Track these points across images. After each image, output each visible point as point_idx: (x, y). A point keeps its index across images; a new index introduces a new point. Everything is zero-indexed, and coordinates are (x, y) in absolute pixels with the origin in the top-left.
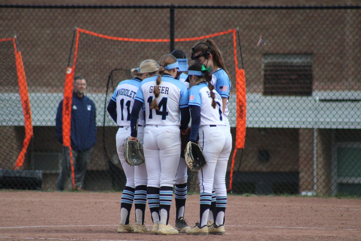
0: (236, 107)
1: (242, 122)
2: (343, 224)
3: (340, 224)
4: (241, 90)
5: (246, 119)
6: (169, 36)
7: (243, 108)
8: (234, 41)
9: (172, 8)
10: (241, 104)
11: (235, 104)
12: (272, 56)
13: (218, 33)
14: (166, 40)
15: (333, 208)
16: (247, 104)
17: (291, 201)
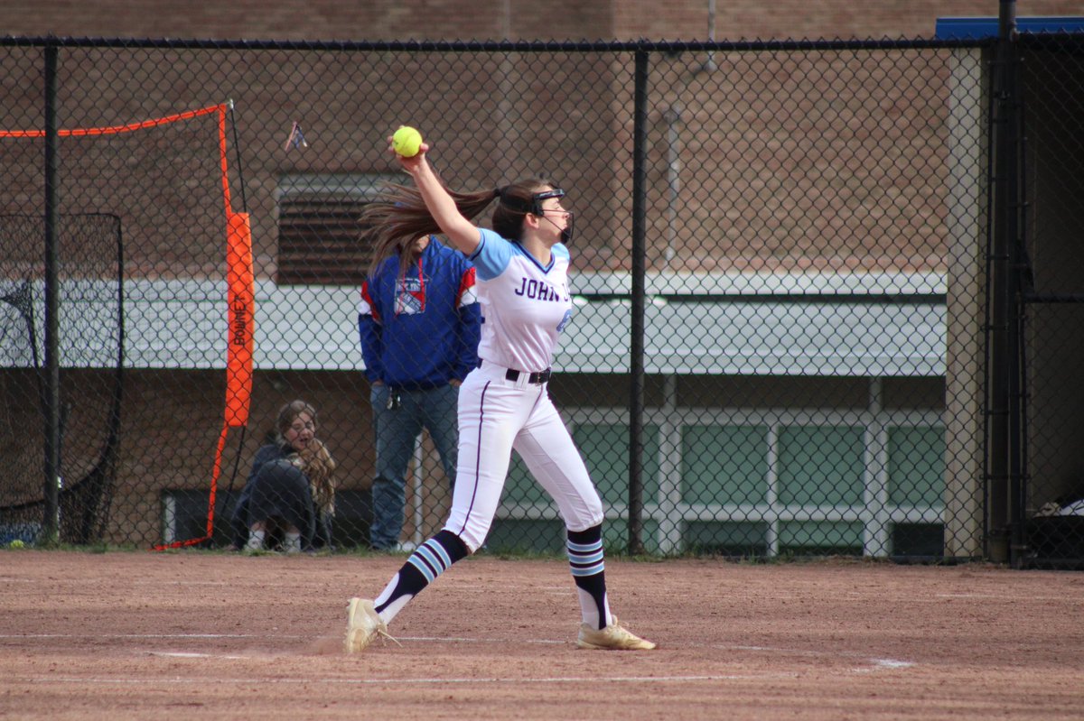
0: (226, 315)
1: (242, 356)
2: (524, 627)
3: (517, 628)
4: (238, 269)
5: (255, 346)
6: (41, 121)
7: (247, 317)
8: (222, 135)
9: (50, 46)
10: (239, 305)
11: (225, 306)
12: (324, 178)
13: (179, 114)
14: (33, 133)
15: (491, 586)
16: (256, 306)
17: (377, 567)
